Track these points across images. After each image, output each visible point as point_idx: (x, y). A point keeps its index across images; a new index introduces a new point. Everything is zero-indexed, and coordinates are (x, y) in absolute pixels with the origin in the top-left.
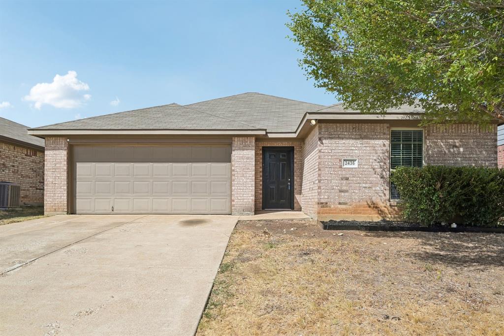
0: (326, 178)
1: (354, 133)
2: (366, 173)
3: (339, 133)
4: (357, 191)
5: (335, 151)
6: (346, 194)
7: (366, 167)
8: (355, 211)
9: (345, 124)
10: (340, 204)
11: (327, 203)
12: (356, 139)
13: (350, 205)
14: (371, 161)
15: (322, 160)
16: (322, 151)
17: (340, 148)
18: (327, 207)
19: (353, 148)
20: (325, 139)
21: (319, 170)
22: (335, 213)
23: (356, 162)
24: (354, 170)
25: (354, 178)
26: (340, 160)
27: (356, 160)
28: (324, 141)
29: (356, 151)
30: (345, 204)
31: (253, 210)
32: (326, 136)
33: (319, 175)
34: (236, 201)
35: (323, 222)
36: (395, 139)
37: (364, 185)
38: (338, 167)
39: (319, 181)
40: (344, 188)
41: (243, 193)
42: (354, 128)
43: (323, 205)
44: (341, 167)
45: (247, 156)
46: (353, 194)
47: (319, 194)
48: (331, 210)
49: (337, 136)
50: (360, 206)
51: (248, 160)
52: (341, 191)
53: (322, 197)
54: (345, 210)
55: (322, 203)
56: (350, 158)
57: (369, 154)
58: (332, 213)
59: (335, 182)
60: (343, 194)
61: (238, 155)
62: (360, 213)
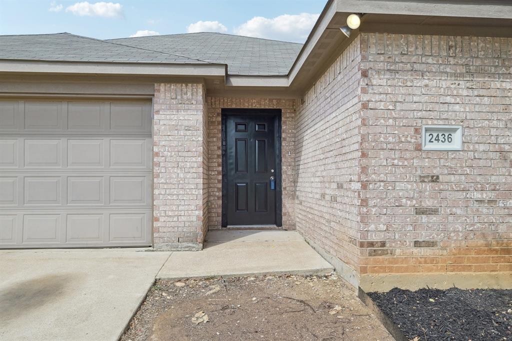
0: (382, 177)
1: (452, 61)
2: (482, 163)
3: (414, 59)
4: (459, 211)
5: (405, 106)
6: (434, 218)
7: (482, 147)
8: (457, 264)
9: (428, 37)
10: (417, 244)
11: (383, 244)
12: (456, 75)
13: (444, 248)
14: (493, 132)
15: (371, 130)
16: (371, 105)
17: (416, 99)
18: (384, 253)
19: (449, 99)
20: (378, 72)
21: (364, 155)
22: (407, 270)
23: (457, 137)
24: (451, 156)
25: (452, 178)
26: (417, 131)
27: (455, 130)
28: (375, 80)
29: (457, 107)
30: (431, 244)
31: (200, 238)
32: (380, 66)
33: (364, 169)
34: (162, 219)
35: (374, 296)
37: (478, 195)
38: (411, 147)
39: (364, 186)
40: (428, 203)
41: (178, 202)
42: (450, 47)
43: (375, 248)
44: (418, 148)
45: (186, 123)
46: (451, 218)
47: (364, 219)
48: (395, 261)
49: (409, 67)
50: (468, 249)
51: (188, 133)
52: (420, 211)
53: (372, 227)
54: (432, 261)
55: (372, 244)
56: (440, 124)
57: (489, 116)
58: (398, 270)
59: (405, 188)
60: (424, 218)
61: (165, 122)
62: (469, 268)
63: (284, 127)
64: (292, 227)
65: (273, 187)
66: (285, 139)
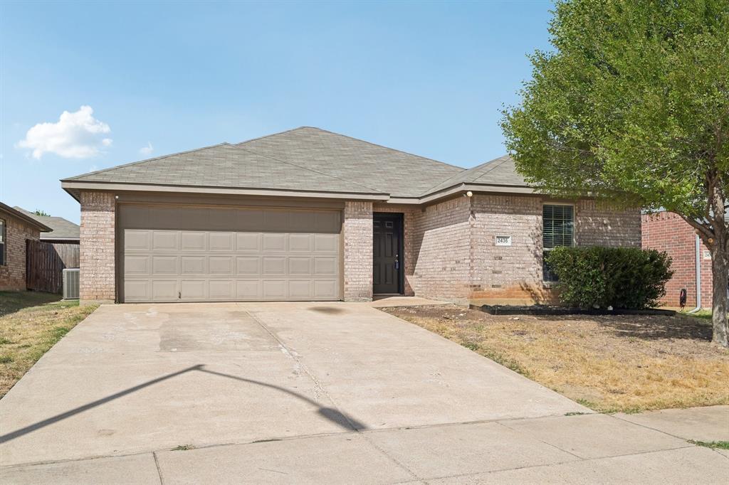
0: (479, 257)
1: (508, 207)
2: (519, 251)
3: (492, 206)
4: (510, 272)
5: (489, 227)
6: (500, 275)
7: (519, 245)
8: (509, 295)
9: (498, 197)
10: (493, 286)
11: (480, 286)
12: (509, 213)
13: (504, 288)
14: (524, 238)
15: (475, 237)
16: (475, 226)
17: (493, 223)
18: (480, 290)
19: (506, 224)
20: (478, 212)
21: (472, 248)
22: (489, 297)
23: (509, 240)
24: (507, 248)
25: (508, 258)
26: (493, 237)
27: (509, 237)
28: (476, 215)
29: (509, 227)
30: (498, 286)
31: (371, 294)
32: (478, 209)
33: (472, 254)
34: (350, 283)
36: (547, 214)
37: (517, 266)
38: (491, 244)
39: (472, 261)
40: (498, 269)
41: (358, 273)
42: (507, 201)
43: (476, 288)
44: (494, 245)
45: (363, 226)
46: (507, 275)
47: (472, 275)
48: (485, 293)
49: (490, 210)
50: (514, 289)
51: (364, 231)
52: (495, 272)
53: (475, 279)
54: (499, 294)
55: (475, 286)
56: (503, 235)
57: (522, 231)
58: (485, 297)
59: (488, 262)
60: (496, 275)
61: (351, 225)
62: (514, 297)
63: (406, 226)
64: (413, 294)
65: (397, 267)
66: (406, 234)
